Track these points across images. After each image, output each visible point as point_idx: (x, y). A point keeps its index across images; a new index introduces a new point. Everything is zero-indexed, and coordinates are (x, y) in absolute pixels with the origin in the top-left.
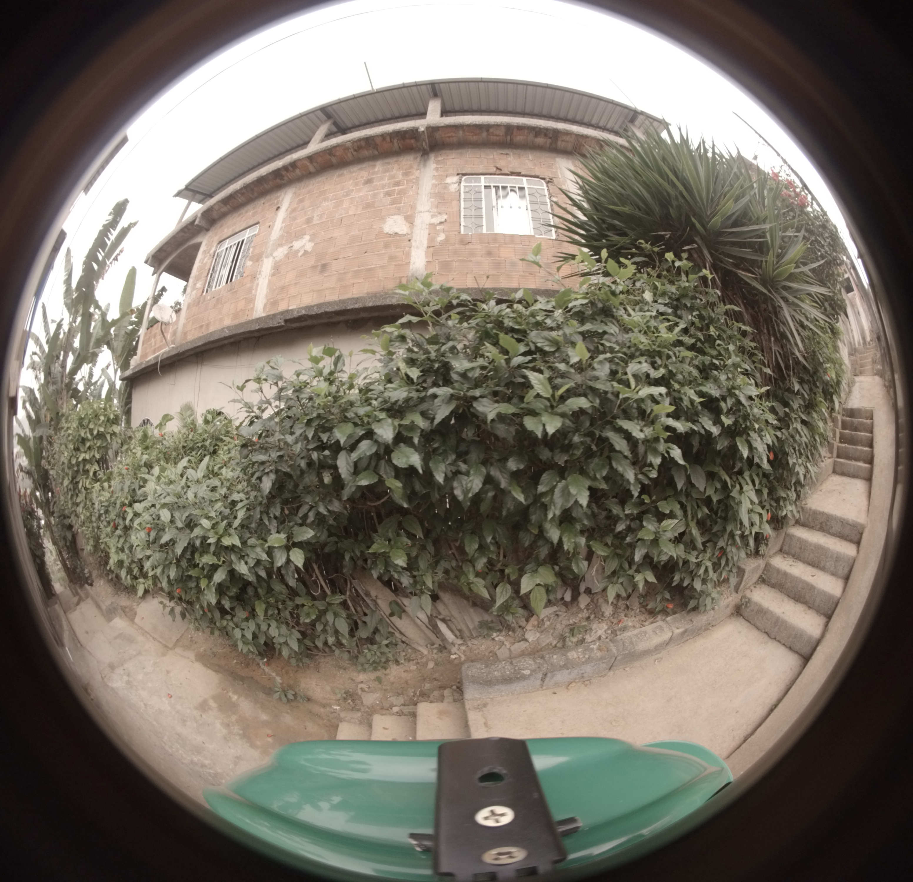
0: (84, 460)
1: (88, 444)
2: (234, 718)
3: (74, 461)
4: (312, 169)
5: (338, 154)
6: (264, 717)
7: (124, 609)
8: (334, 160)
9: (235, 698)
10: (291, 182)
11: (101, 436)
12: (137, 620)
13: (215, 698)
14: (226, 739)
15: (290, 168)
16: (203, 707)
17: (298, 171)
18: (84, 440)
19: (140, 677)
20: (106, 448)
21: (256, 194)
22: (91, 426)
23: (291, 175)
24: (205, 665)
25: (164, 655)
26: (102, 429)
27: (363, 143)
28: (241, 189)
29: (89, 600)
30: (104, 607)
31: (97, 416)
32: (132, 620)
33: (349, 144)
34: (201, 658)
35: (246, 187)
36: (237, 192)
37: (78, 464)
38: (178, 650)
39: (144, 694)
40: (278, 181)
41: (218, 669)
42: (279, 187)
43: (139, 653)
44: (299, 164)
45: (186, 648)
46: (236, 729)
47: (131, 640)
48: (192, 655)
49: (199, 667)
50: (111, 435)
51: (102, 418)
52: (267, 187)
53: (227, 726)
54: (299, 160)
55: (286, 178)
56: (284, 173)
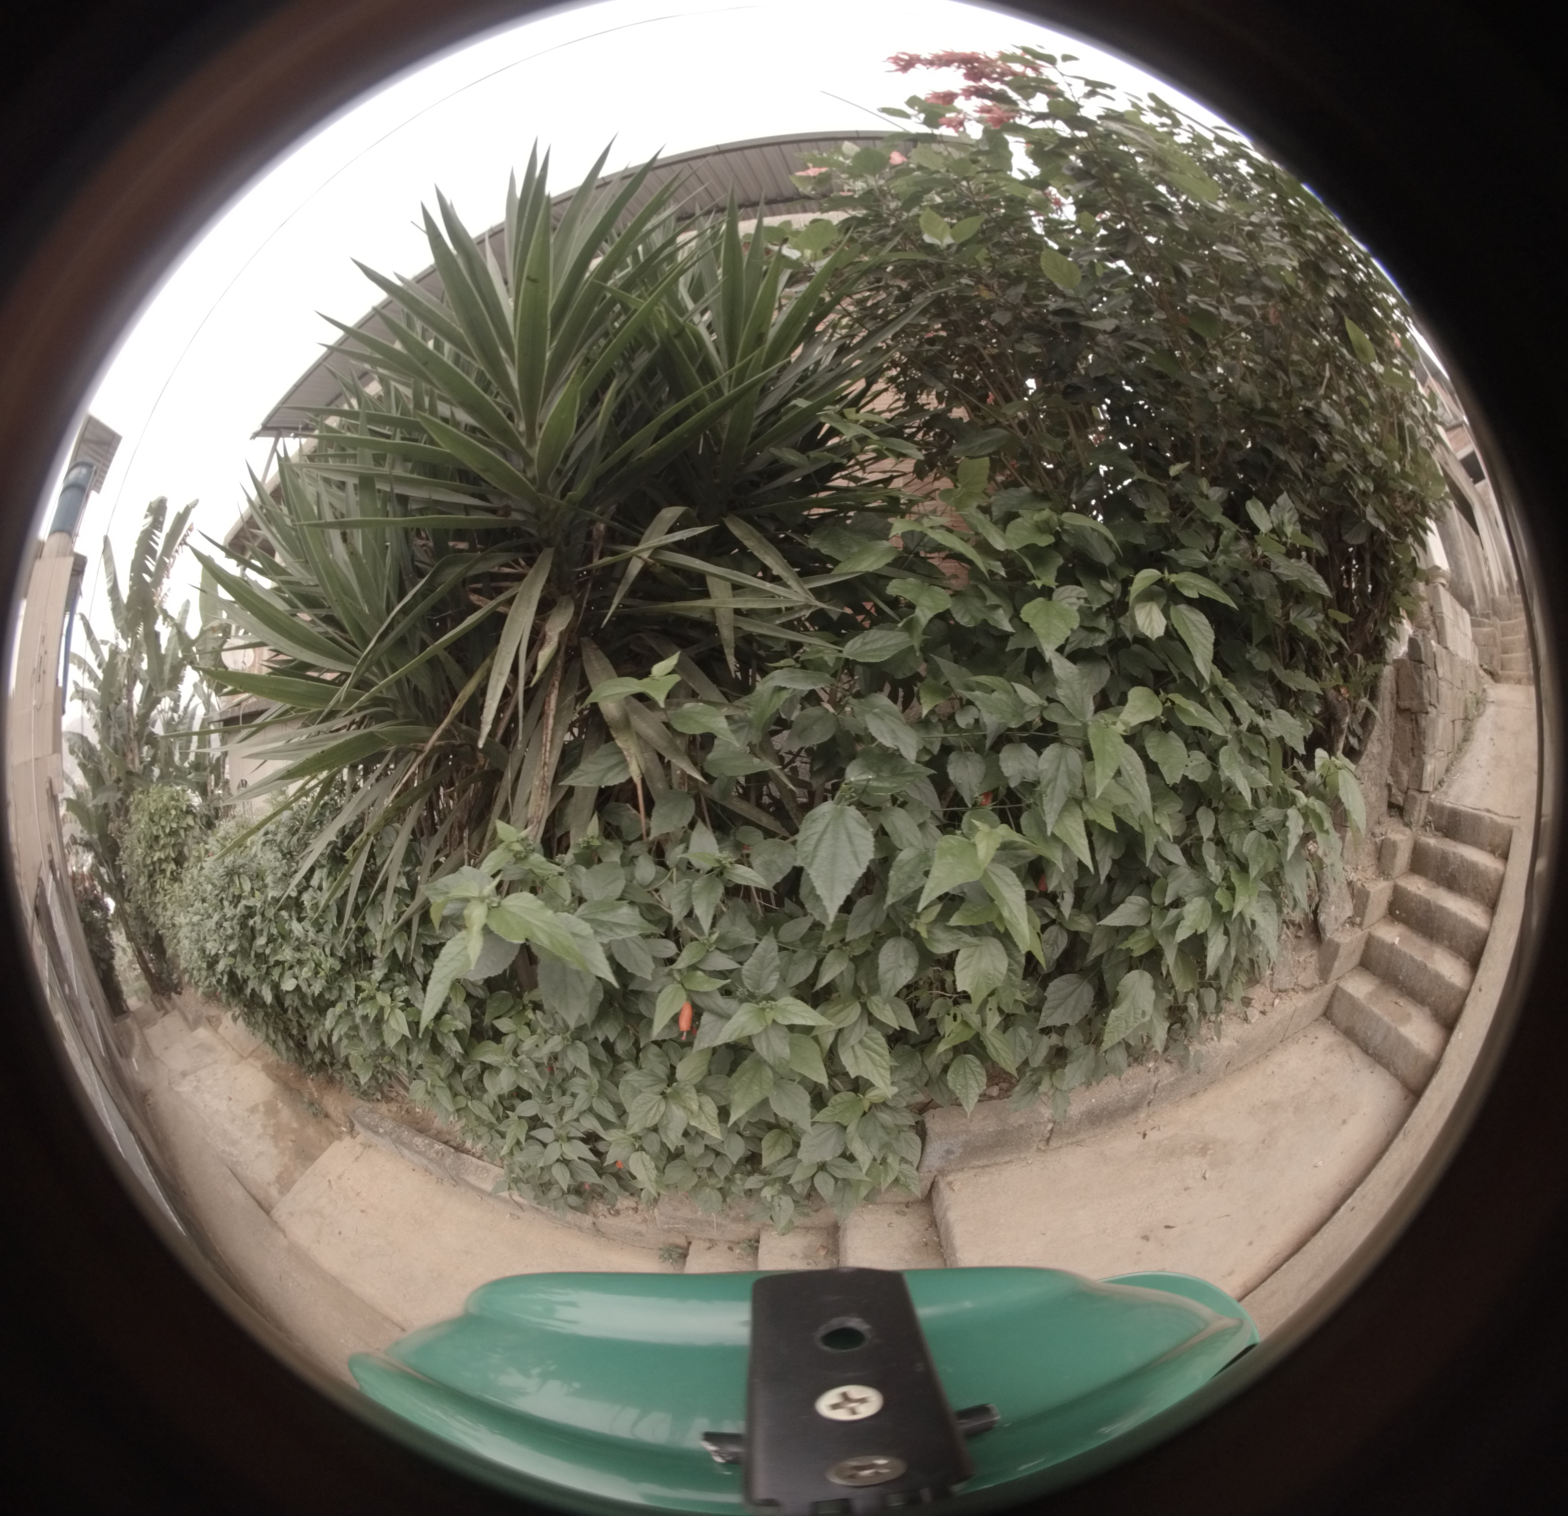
0: (160, 860)
1: (162, 842)
2: (272, 1121)
3: (149, 861)
6: (295, 1125)
7: (209, 1020)
9: (280, 1105)
11: (174, 833)
12: (221, 1030)
13: (266, 1104)
14: (259, 1137)
16: (253, 1110)
18: (157, 838)
19: (209, 1082)
20: (183, 845)
22: (163, 823)
24: (268, 1075)
25: (237, 1063)
26: (174, 825)
29: (176, 1013)
30: (190, 1017)
31: (167, 810)
32: (216, 1030)
34: (269, 1070)
37: (153, 863)
38: (250, 1060)
39: (207, 1097)
41: (276, 1078)
43: (216, 1062)
45: (258, 1058)
46: (270, 1131)
47: (210, 1049)
48: (259, 1064)
49: (262, 1076)
50: (186, 830)
51: (173, 812)
53: (264, 1126)
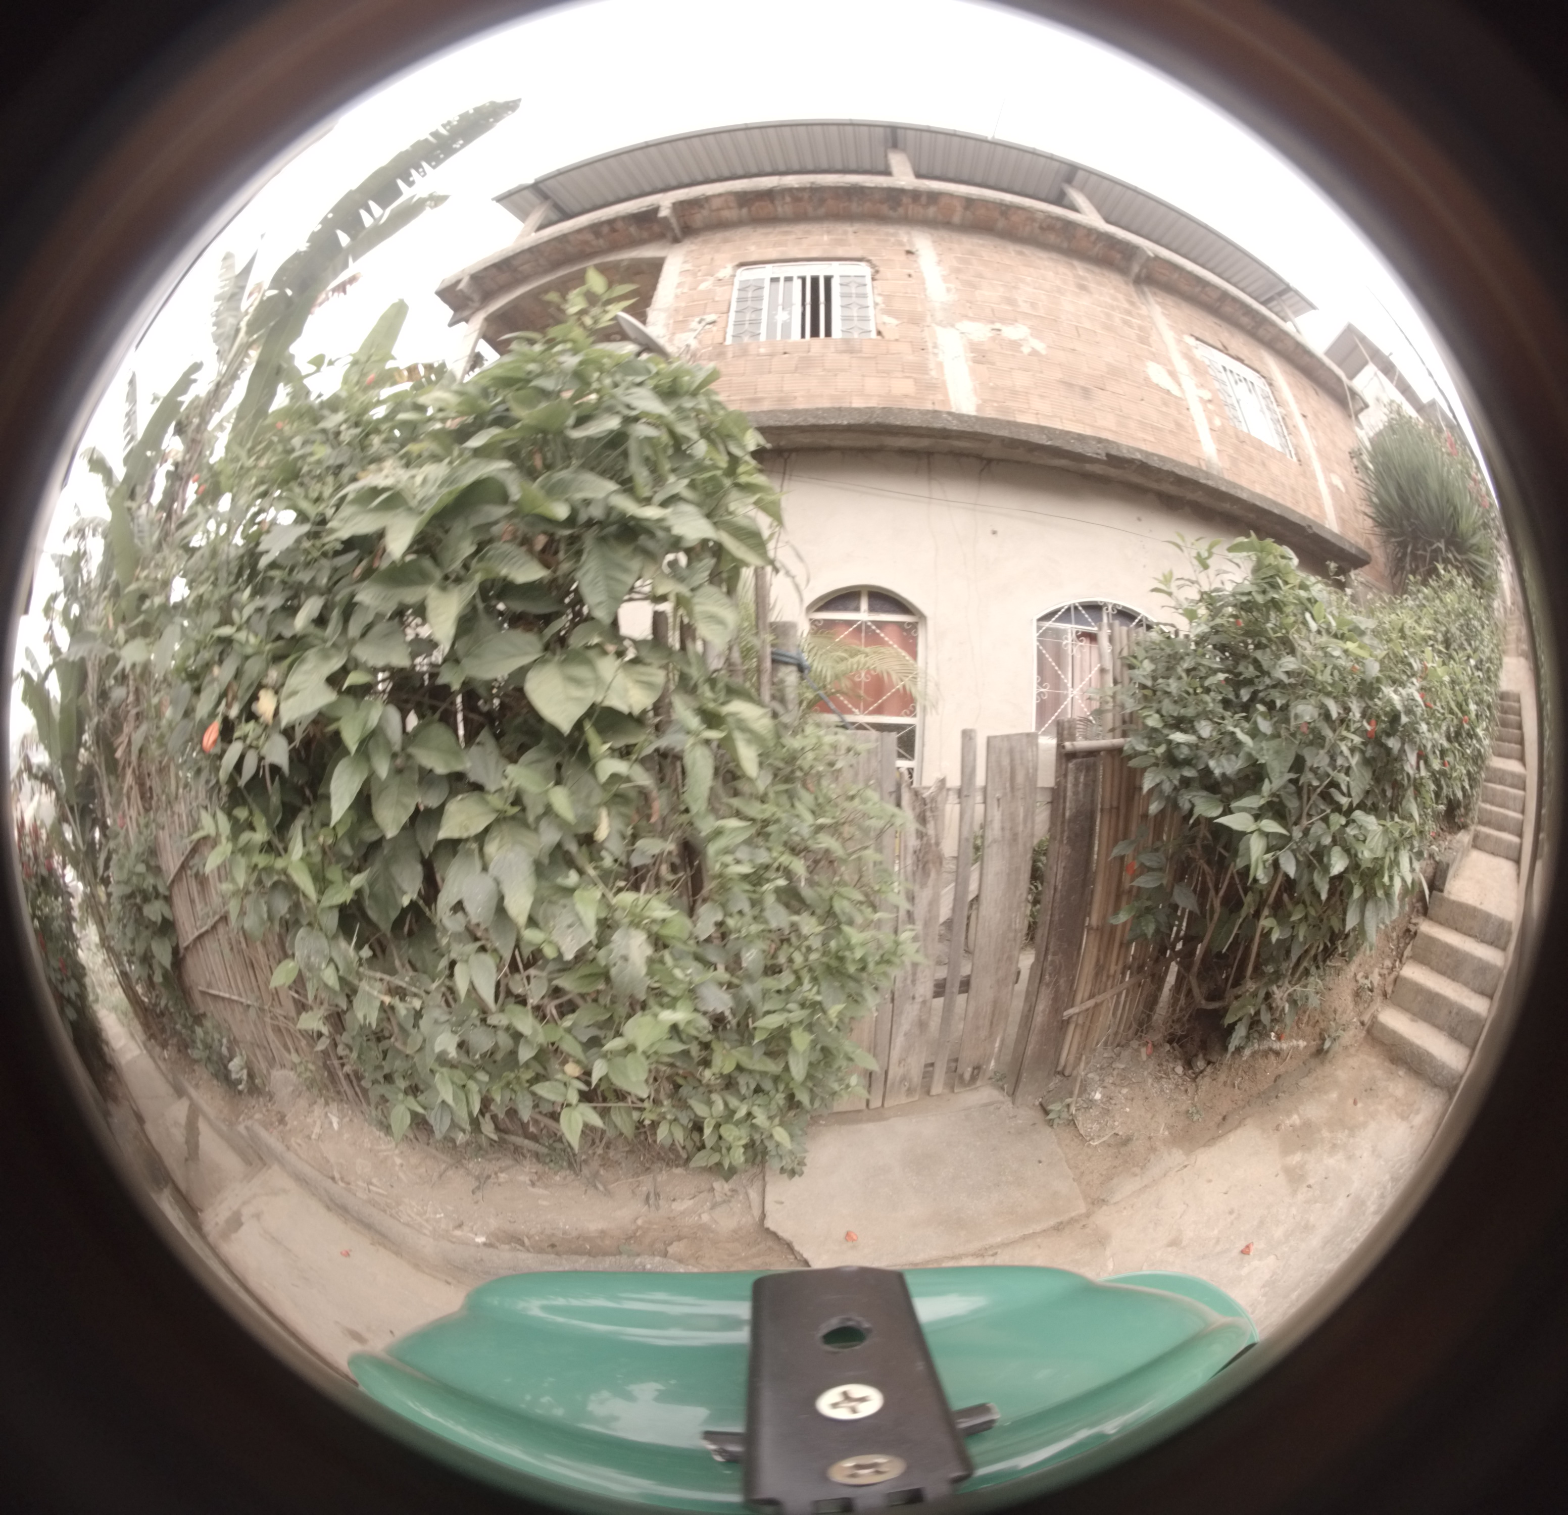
4: (956, 219)
5: (1014, 218)
8: (1001, 224)
10: (908, 221)
15: (924, 200)
17: (931, 211)
21: (822, 211)
23: (914, 210)
27: (1059, 225)
28: (802, 189)
33: (1040, 216)
35: (815, 190)
36: (790, 190)
40: (885, 209)
42: (880, 219)
44: (943, 201)
52: (854, 207)
54: (951, 195)
55: (901, 210)
56: (905, 200)
